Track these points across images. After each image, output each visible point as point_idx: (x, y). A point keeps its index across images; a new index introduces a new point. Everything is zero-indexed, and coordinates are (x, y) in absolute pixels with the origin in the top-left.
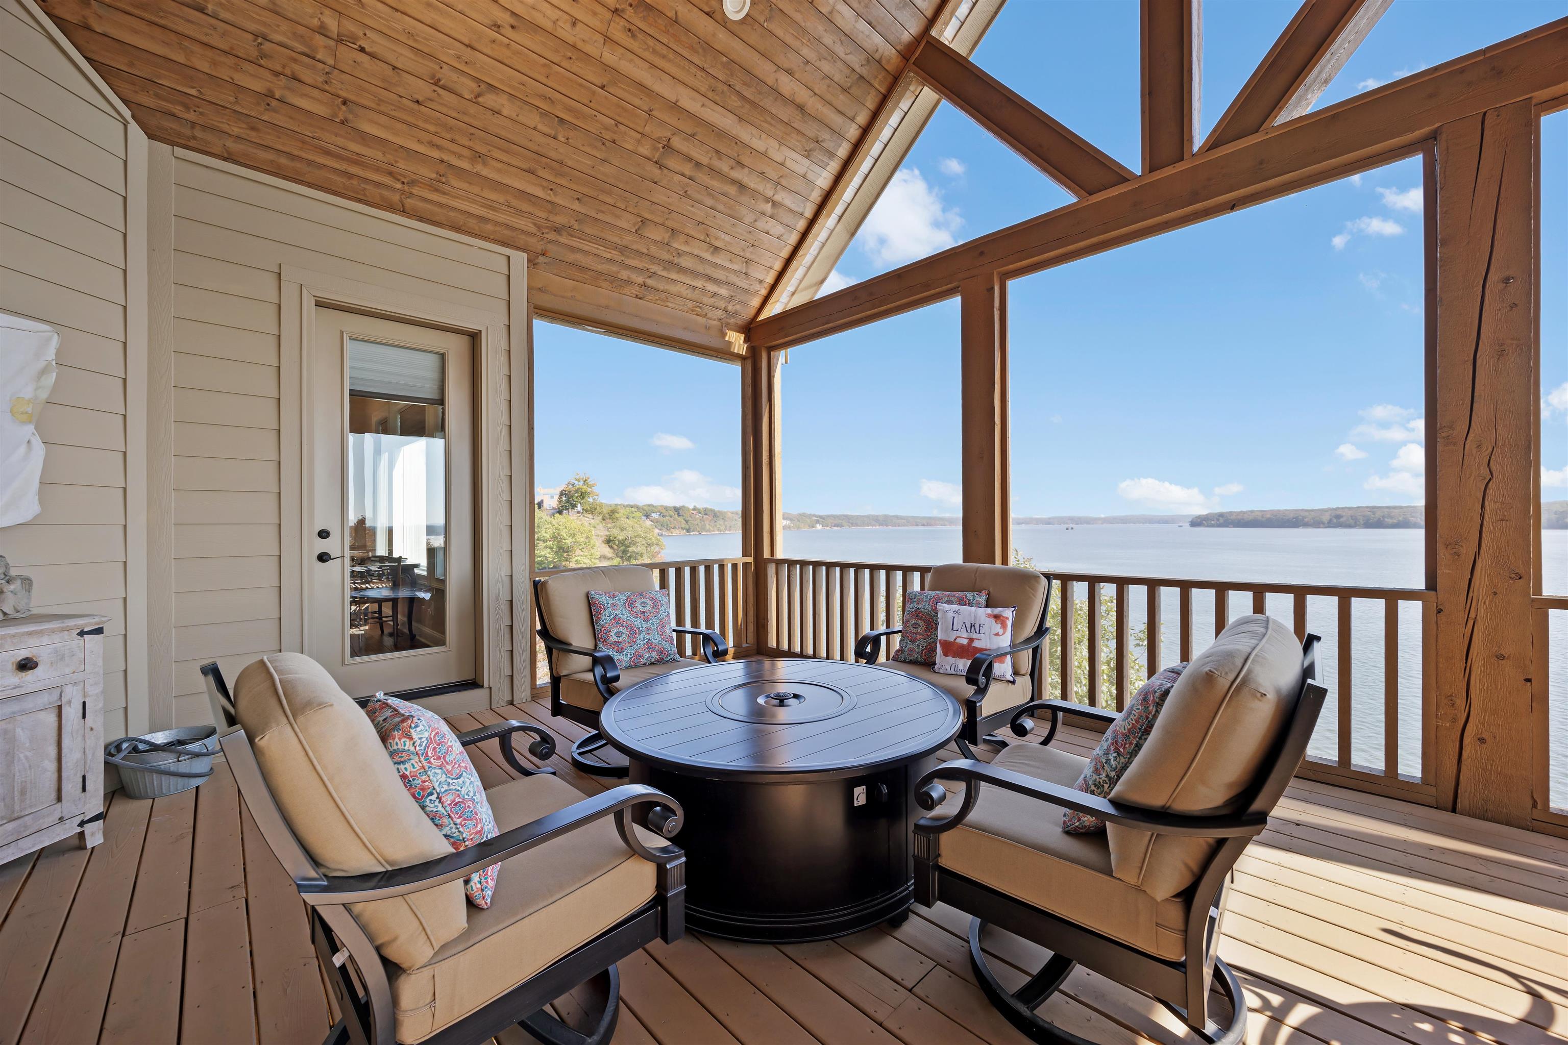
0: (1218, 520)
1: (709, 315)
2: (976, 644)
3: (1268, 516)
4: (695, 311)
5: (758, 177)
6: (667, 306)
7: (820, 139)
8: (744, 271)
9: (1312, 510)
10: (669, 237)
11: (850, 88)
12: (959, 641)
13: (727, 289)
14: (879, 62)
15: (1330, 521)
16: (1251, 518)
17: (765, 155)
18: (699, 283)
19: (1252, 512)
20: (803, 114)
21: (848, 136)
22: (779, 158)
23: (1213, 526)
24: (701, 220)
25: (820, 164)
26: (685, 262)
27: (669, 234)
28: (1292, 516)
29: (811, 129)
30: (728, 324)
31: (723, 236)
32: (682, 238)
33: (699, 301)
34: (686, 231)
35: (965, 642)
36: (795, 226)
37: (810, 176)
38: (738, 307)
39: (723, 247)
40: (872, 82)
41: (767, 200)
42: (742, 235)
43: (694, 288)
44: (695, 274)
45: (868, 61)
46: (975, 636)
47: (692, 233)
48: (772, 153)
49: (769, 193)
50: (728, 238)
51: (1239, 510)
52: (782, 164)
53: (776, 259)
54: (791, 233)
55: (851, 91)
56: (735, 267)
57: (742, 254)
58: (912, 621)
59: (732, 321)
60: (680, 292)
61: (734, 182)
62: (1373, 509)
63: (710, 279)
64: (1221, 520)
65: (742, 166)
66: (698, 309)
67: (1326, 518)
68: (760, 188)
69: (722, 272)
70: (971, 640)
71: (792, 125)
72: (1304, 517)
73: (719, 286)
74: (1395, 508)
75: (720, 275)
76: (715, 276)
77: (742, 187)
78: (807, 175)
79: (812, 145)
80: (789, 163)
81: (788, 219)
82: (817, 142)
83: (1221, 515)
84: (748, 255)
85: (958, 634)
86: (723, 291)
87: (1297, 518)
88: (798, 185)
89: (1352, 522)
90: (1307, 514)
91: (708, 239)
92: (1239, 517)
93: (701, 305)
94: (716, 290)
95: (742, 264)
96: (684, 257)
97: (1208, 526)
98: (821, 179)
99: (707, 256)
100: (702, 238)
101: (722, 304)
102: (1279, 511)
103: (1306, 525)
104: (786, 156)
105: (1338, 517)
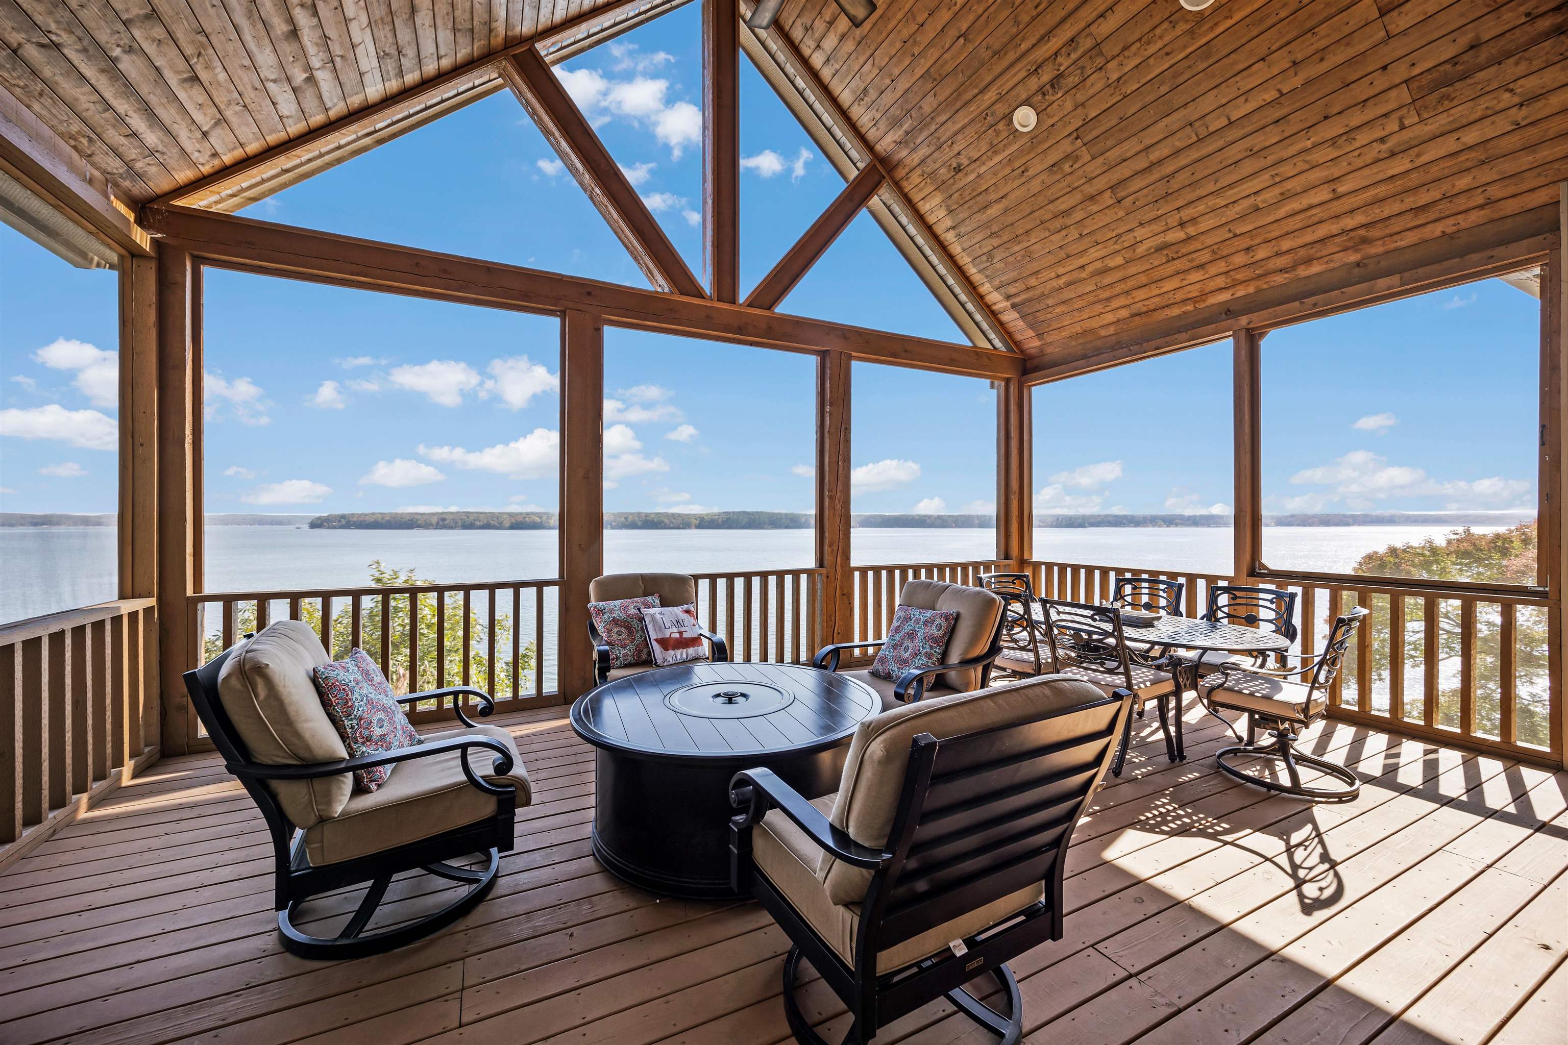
0: (340, 521)
1: (96, 159)
2: (685, 635)
3: (388, 518)
4: (76, 140)
5: (320, 37)
6: (28, 107)
7: (404, 52)
8: (205, 129)
9: (424, 514)
10: (138, 16)
11: (459, 30)
12: (674, 636)
13: (159, 139)
14: (491, 31)
15: (438, 524)
16: (372, 520)
17: (347, 21)
18: (121, 106)
19: (373, 514)
20: (410, 17)
21: (424, 68)
22: (357, 37)
23: (334, 528)
24: (208, 30)
25: (384, 75)
26: (129, 65)
27: (142, 12)
28: (408, 518)
29: (404, 35)
30: (116, 185)
31: (219, 69)
32: (158, 32)
33: (99, 130)
34: (173, 27)
35: (677, 635)
36: (310, 116)
37: (367, 78)
38: (153, 170)
39: (206, 84)
40: (475, 41)
41: (309, 68)
42: (244, 85)
43: (109, 107)
44: (128, 88)
45: (486, 23)
46: (682, 629)
47: (180, 35)
48: (354, 27)
49: (316, 62)
50: (222, 76)
51: (360, 512)
52: (353, 46)
53: (257, 139)
54: (300, 121)
55: (457, 34)
56: (198, 117)
57: (222, 107)
58: (615, 630)
59: (127, 184)
60: (77, 99)
61: (291, 20)
62: (468, 514)
63: (148, 110)
64: (343, 522)
65: (315, 13)
66: (85, 141)
67: (434, 520)
68: (311, 49)
69: (173, 112)
70: (681, 633)
71: (395, 18)
72: (418, 520)
73: (150, 127)
74: (481, 513)
75: (167, 114)
76: (160, 111)
77: (294, 33)
78: (366, 75)
79: (393, 51)
80: (360, 50)
81: (310, 103)
82: (399, 52)
83: (343, 517)
84: (228, 114)
85: (671, 630)
86: (152, 138)
87: (411, 520)
88: (349, 77)
89: (453, 524)
90: (420, 517)
91: (196, 60)
92: (361, 519)
93: (94, 137)
94: (140, 131)
95: (212, 119)
96: (134, 57)
97: (329, 528)
98: (374, 89)
99: (173, 80)
100: (189, 51)
101: (132, 153)
102: (397, 514)
103: (419, 526)
104: (363, 41)
105: (444, 520)
